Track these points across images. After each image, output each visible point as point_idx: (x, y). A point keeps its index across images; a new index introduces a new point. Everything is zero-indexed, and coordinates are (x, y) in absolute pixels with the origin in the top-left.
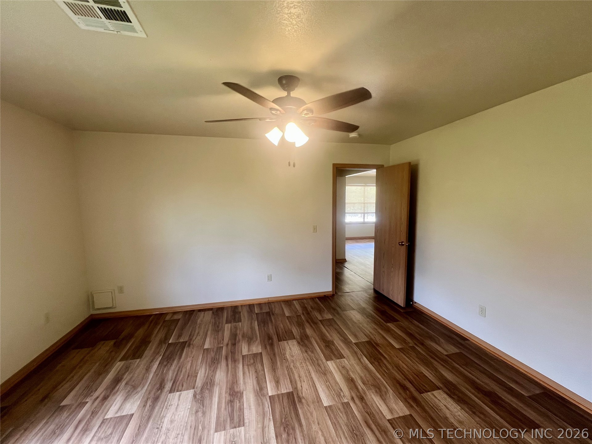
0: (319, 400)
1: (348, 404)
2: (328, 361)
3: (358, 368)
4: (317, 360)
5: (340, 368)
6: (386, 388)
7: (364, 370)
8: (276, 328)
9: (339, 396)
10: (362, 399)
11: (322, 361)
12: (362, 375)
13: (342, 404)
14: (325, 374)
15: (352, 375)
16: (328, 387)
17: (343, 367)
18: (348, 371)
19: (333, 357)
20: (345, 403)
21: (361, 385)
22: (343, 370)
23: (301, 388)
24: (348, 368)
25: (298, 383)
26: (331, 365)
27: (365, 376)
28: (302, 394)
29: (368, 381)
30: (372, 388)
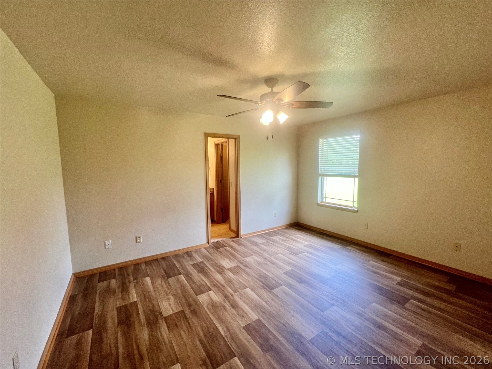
0: (253, 290)
1: (235, 292)
2: (258, 319)
3: (229, 319)
4: (268, 318)
5: (245, 315)
6: (208, 308)
7: (223, 318)
8: (190, 329)
9: (241, 295)
10: (226, 297)
11: (264, 318)
12: (225, 313)
13: (238, 291)
14: (256, 306)
15: (234, 311)
16: (250, 298)
17: (242, 316)
18: (238, 314)
19: (254, 324)
20: (237, 292)
21: (226, 305)
22: (242, 314)
23: (268, 293)
24: (238, 316)
25: (271, 296)
26: (254, 316)
27: (223, 313)
28: (264, 290)
29: (221, 309)
30: (219, 305)
